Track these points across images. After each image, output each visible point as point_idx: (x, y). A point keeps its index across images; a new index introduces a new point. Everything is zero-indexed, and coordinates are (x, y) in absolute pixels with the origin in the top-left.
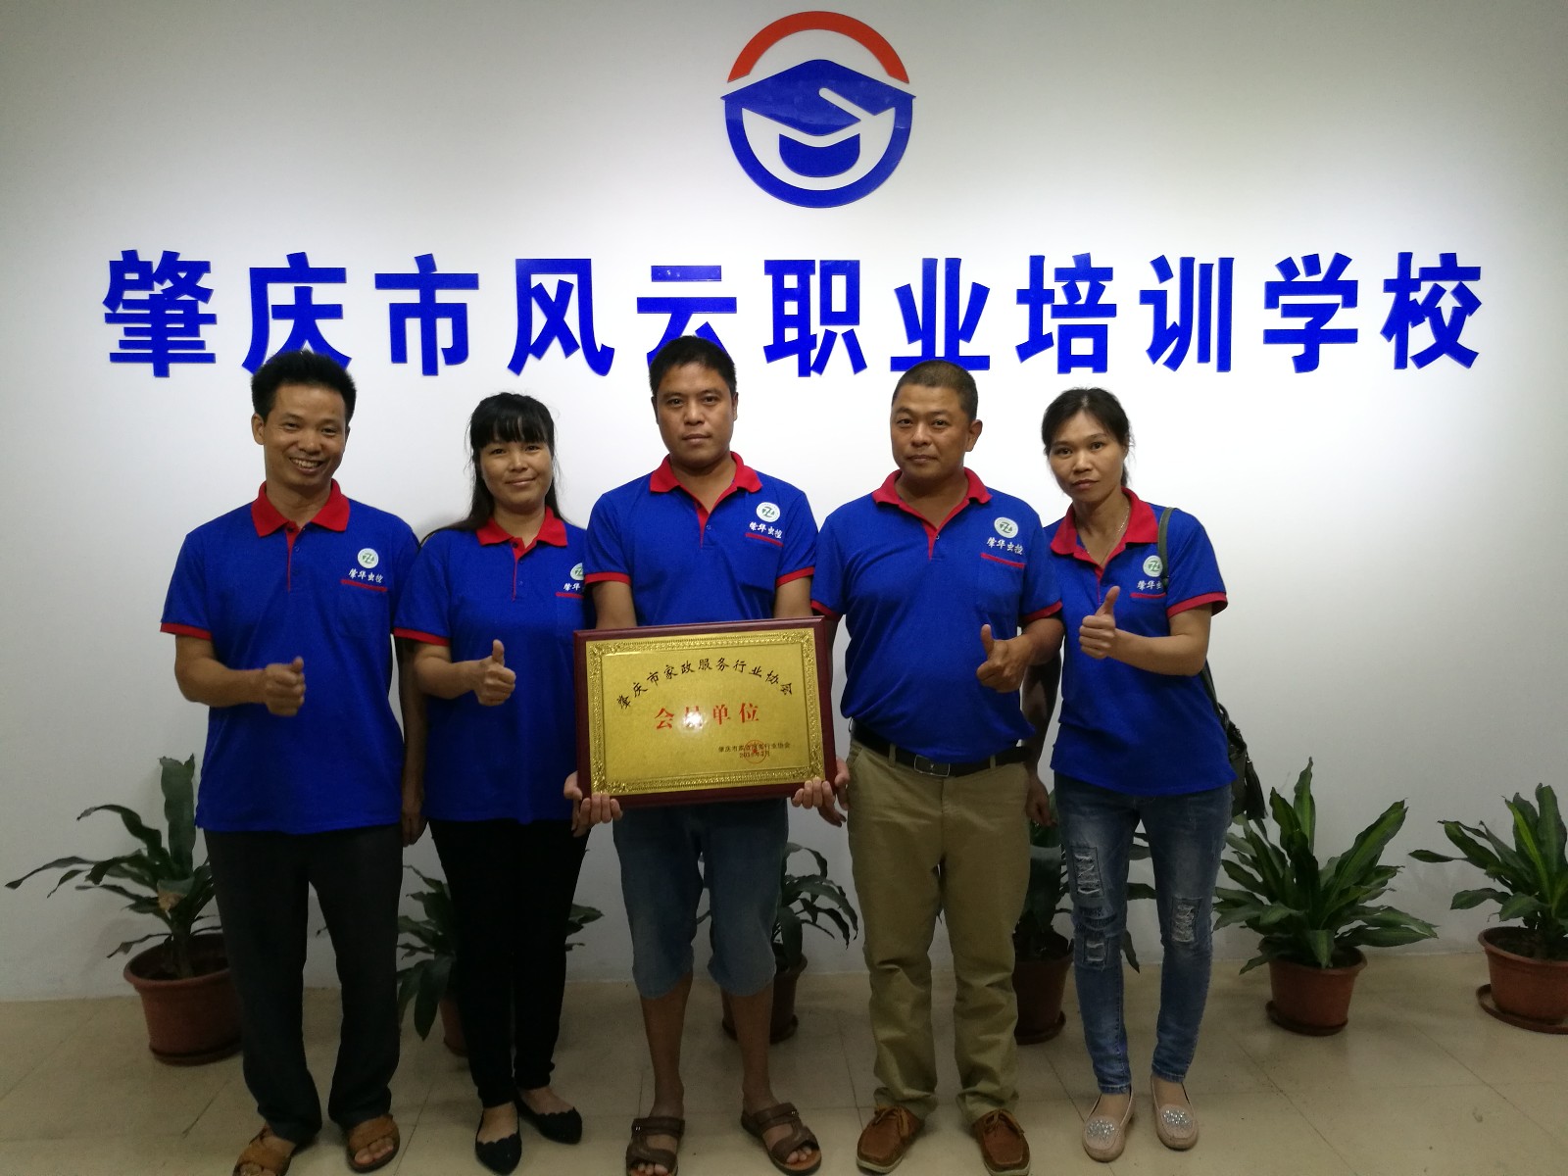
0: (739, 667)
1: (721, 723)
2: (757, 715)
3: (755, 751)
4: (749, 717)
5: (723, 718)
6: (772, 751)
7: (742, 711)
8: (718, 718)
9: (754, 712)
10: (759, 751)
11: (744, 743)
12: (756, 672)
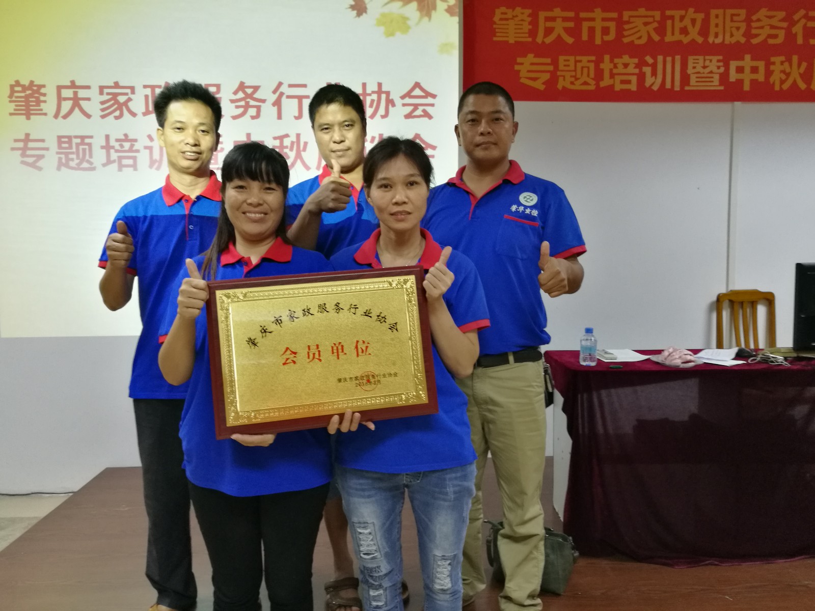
0: (353, 310)
1: (338, 358)
2: (369, 351)
3: (368, 381)
4: (363, 351)
5: (340, 354)
6: (382, 380)
7: (357, 347)
8: (336, 354)
9: (367, 347)
10: (372, 380)
11: (359, 375)
12: (367, 314)
